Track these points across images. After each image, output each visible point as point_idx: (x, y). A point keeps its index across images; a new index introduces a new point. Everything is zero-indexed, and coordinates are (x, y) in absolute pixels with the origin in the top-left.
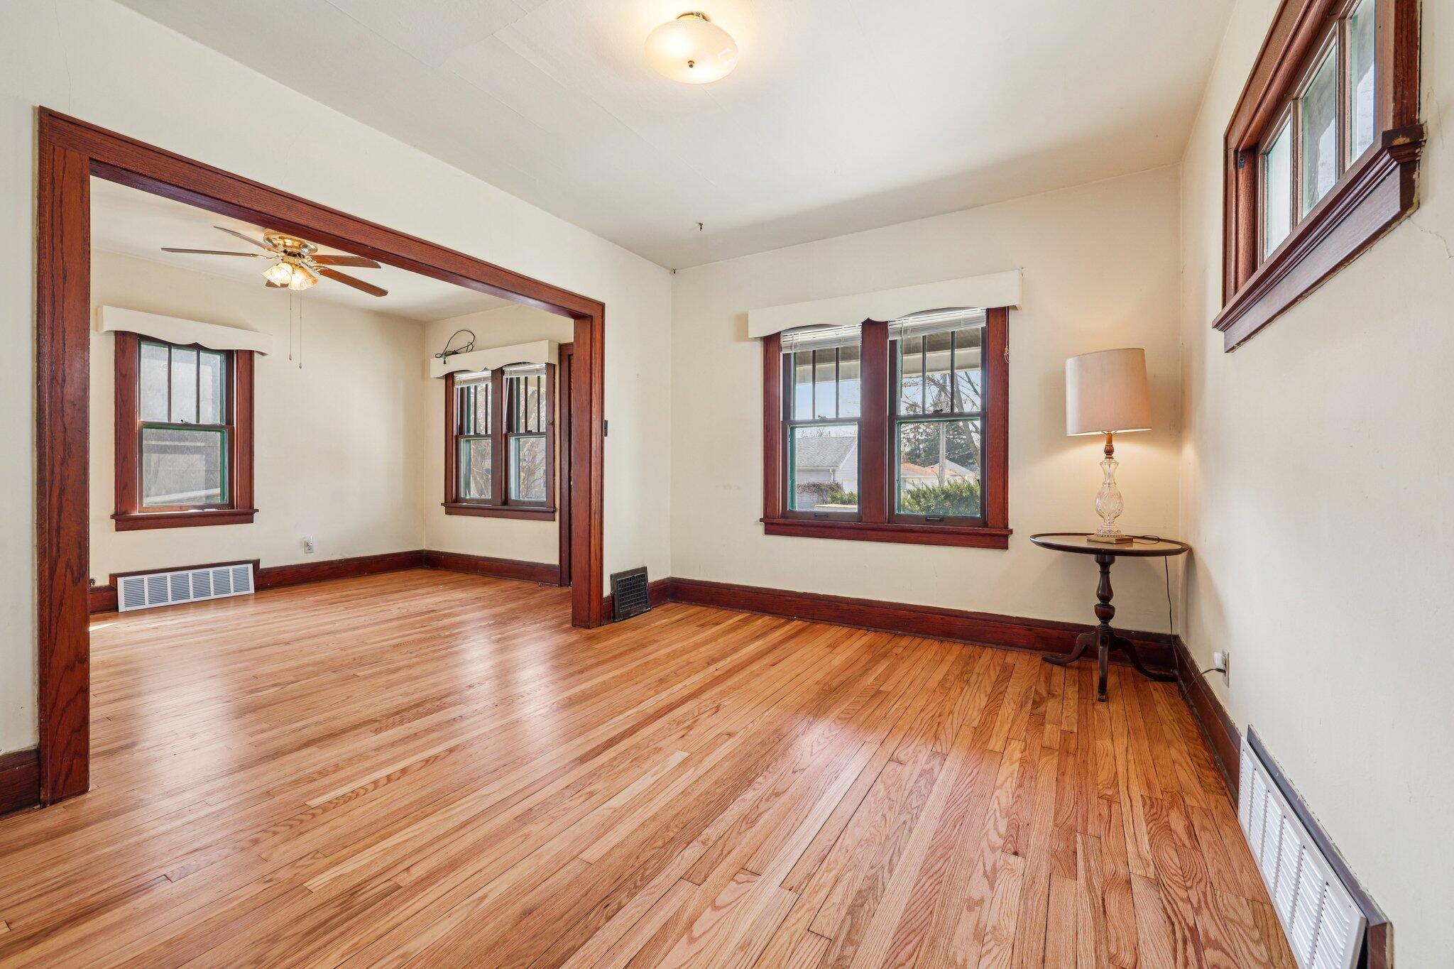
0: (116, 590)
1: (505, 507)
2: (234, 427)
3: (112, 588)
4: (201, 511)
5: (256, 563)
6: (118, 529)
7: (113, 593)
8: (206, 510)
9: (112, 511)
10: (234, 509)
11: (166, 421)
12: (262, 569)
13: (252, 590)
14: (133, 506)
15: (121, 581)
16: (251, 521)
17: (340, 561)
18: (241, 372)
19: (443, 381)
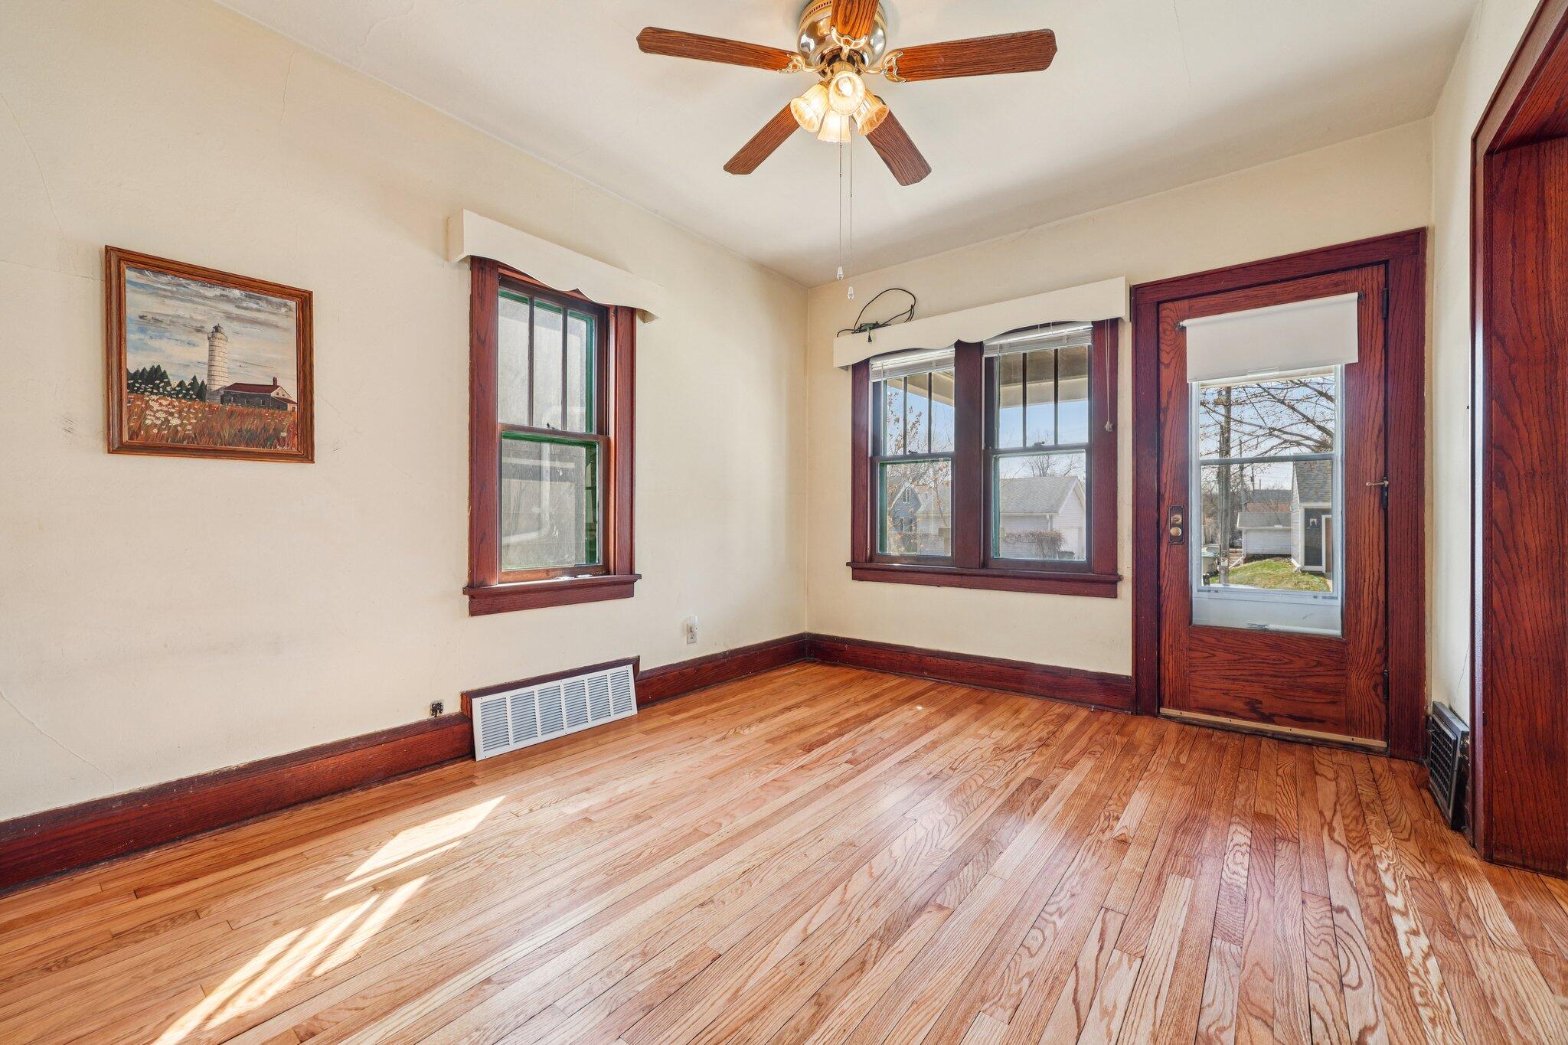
0: (471, 720)
1: (983, 571)
2: (609, 439)
3: (465, 717)
4: (573, 579)
5: (635, 662)
6: (473, 613)
7: (466, 726)
8: (580, 577)
9: (464, 580)
10: (609, 574)
11: (526, 424)
12: (643, 673)
13: (634, 711)
14: (492, 570)
15: (477, 702)
16: (632, 595)
17: (724, 655)
18: (620, 346)
19: (850, 373)
